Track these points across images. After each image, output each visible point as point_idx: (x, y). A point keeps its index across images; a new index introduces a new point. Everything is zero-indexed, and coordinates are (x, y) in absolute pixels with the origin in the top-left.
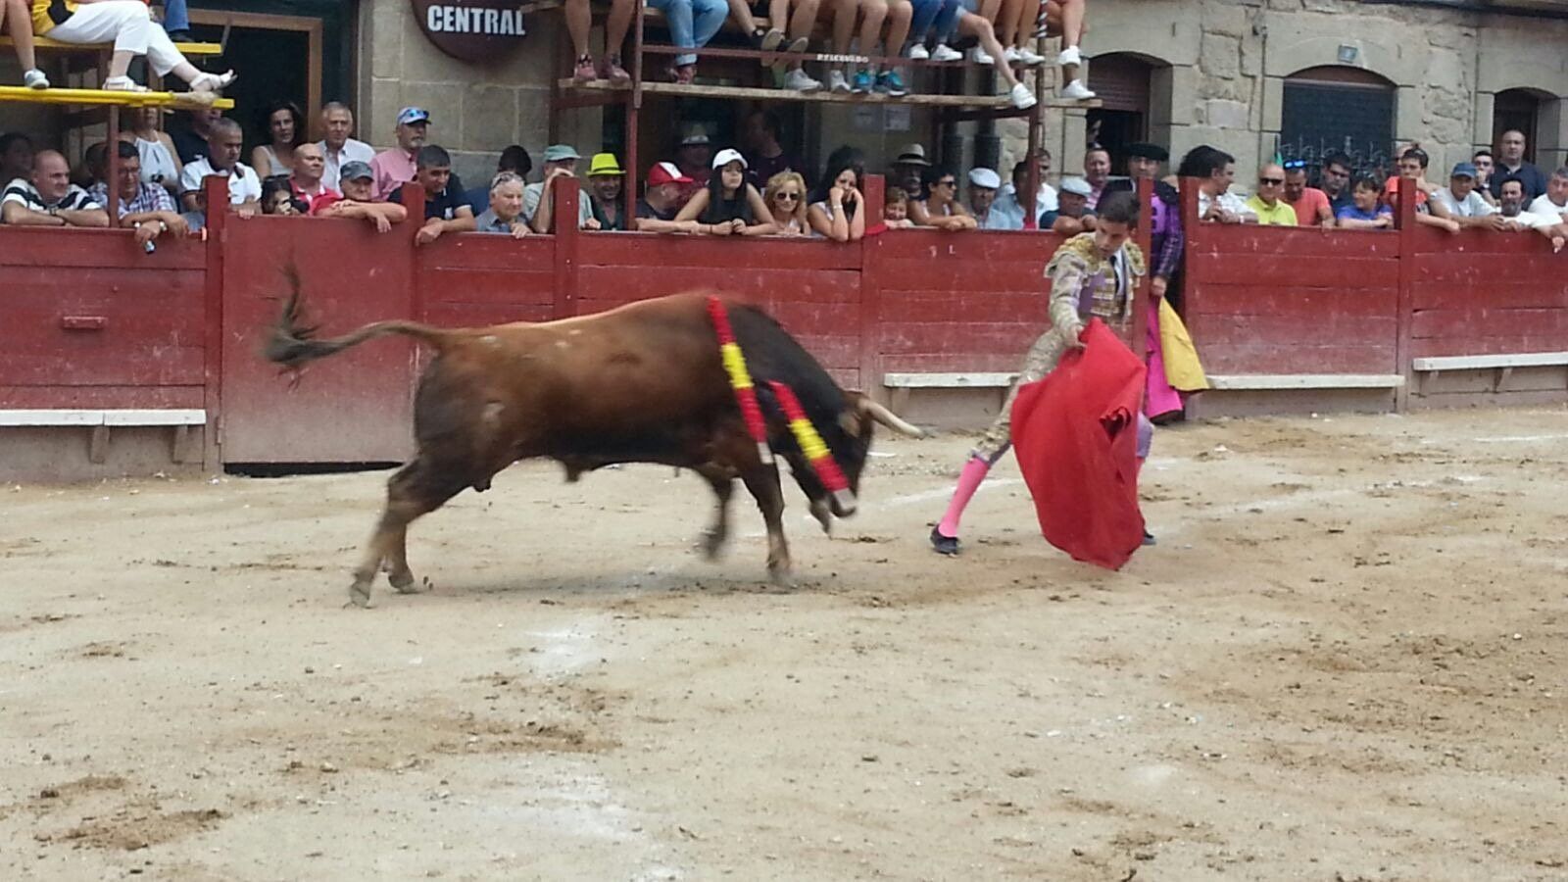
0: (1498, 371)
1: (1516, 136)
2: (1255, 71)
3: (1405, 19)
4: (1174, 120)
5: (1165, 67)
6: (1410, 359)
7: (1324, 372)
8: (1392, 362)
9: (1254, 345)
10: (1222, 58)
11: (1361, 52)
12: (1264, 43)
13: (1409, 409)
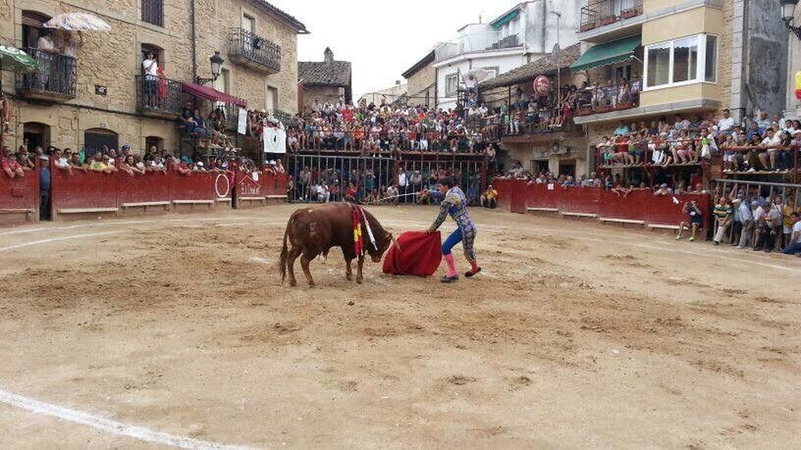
0: (145, 206)
1: (154, 147)
2: (76, 128)
3: (119, 117)
4: (52, 140)
5: (48, 126)
6: (120, 204)
7: (95, 208)
8: (115, 205)
9: (73, 201)
10: (66, 125)
11: (107, 125)
12: (78, 122)
13: (120, 217)
